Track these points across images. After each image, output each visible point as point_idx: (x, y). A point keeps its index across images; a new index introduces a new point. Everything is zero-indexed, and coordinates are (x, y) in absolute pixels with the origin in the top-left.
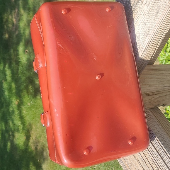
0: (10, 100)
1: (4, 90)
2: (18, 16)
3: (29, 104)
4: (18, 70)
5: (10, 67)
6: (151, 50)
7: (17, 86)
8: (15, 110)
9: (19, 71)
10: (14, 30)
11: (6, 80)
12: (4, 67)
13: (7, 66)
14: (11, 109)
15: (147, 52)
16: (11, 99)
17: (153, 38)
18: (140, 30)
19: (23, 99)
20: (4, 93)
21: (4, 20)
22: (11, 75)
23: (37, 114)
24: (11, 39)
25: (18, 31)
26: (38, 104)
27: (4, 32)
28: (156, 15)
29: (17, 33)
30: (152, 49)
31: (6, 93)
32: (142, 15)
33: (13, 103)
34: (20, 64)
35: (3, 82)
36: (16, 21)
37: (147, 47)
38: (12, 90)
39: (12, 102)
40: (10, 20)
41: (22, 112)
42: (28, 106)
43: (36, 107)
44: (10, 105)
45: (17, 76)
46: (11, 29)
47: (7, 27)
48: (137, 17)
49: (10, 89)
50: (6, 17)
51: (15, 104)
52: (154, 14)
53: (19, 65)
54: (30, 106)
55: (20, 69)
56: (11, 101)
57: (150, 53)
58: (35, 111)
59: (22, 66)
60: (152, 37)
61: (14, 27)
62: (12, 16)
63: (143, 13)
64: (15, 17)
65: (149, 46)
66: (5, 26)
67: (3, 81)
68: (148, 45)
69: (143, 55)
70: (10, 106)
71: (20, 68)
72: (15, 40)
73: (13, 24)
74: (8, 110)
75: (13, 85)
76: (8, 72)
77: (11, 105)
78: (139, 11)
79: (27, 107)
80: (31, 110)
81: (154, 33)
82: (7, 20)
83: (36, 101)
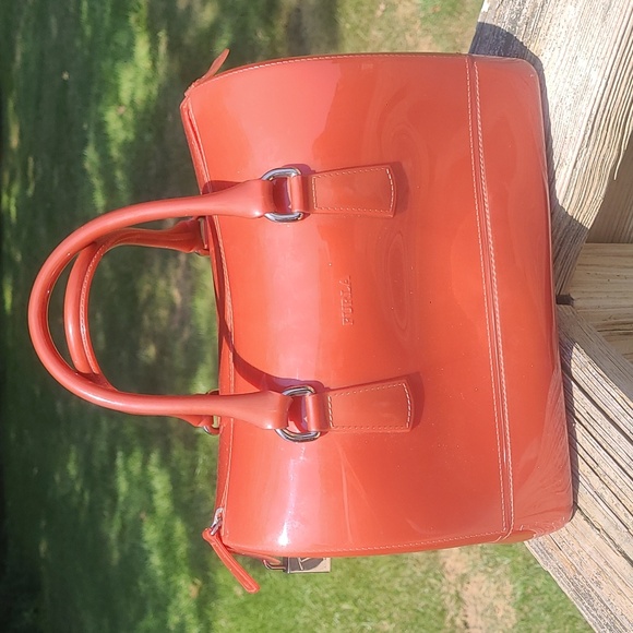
0: (169, 584)
1: (146, 546)
2: (187, 277)
3: (238, 591)
4: (194, 467)
5: (165, 461)
6: (606, 145)
7: (191, 530)
8: (190, 618)
9: (198, 471)
10: (176, 326)
11: (151, 511)
12: (145, 463)
13: (155, 458)
14: (174, 620)
15: (591, 152)
16: (172, 578)
17: (604, 100)
18: (561, 84)
19: (215, 573)
20: (147, 559)
21: (143, 296)
22: (170, 488)
23: (270, 625)
24: (166, 359)
25: (191, 326)
26: (271, 587)
27: (142, 340)
28: (604, 20)
29: (186, 335)
30: (607, 142)
31: (156, 560)
32: (561, 39)
33: (181, 596)
34: (201, 447)
35: (142, 520)
36: (182, 294)
37: (589, 132)
38: (177, 546)
39: (176, 590)
40: (160, 294)
41: (215, 624)
42: (236, 597)
43: (264, 598)
44: (168, 602)
45: (193, 491)
46: (164, 323)
47: (151, 319)
48: (549, 46)
49: (167, 543)
50: (147, 287)
51: (187, 596)
52: (598, 19)
53: (196, 449)
54: (243, 598)
55: (201, 461)
56: (172, 586)
57: (602, 157)
58: (261, 616)
59: (209, 453)
60: (599, 96)
61: (177, 317)
62: (167, 278)
63: (565, 29)
64: (178, 281)
65: (595, 129)
66: (146, 317)
67: (143, 515)
68: (590, 126)
69: (579, 164)
70: (170, 608)
71: (202, 459)
72: (179, 362)
73: (172, 308)
74: (165, 622)
75: (179, 528)
76: (160, 482)
77: (174, 602)
78: (551, 28)
79: (234, 602)
80: (247, 613)
81: (604, 81)
82: (152, 297)
83: (262, 577)
